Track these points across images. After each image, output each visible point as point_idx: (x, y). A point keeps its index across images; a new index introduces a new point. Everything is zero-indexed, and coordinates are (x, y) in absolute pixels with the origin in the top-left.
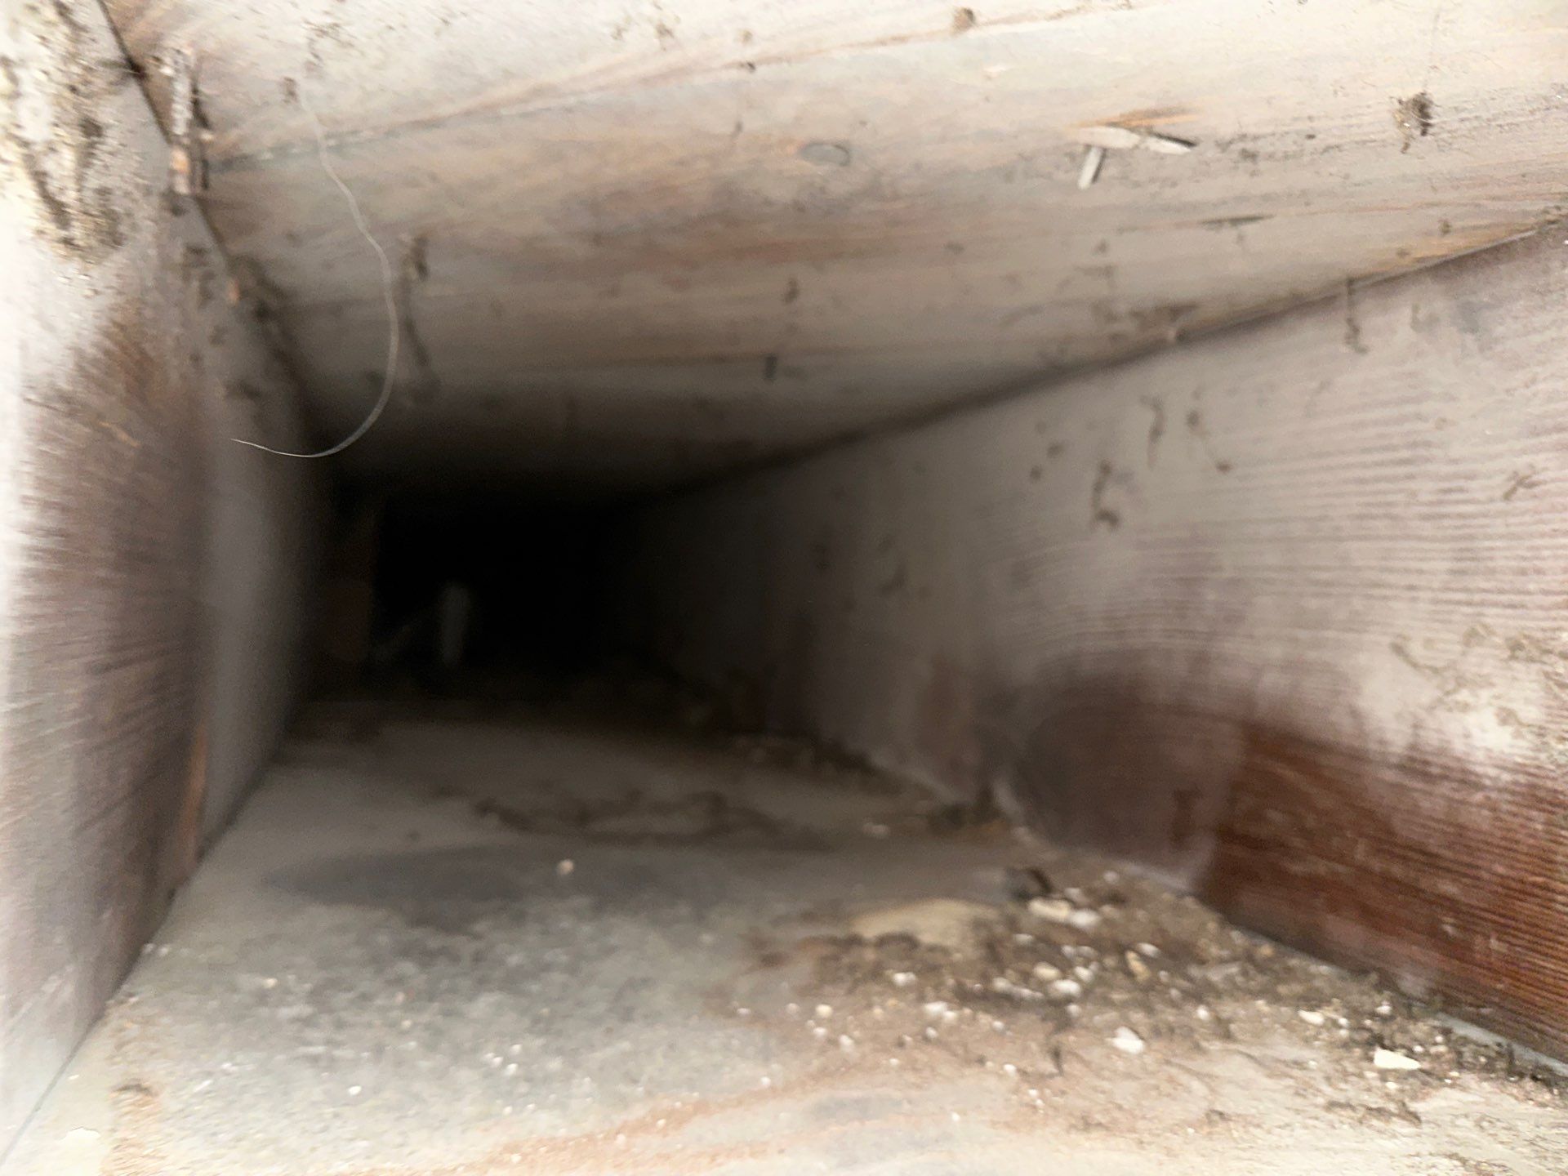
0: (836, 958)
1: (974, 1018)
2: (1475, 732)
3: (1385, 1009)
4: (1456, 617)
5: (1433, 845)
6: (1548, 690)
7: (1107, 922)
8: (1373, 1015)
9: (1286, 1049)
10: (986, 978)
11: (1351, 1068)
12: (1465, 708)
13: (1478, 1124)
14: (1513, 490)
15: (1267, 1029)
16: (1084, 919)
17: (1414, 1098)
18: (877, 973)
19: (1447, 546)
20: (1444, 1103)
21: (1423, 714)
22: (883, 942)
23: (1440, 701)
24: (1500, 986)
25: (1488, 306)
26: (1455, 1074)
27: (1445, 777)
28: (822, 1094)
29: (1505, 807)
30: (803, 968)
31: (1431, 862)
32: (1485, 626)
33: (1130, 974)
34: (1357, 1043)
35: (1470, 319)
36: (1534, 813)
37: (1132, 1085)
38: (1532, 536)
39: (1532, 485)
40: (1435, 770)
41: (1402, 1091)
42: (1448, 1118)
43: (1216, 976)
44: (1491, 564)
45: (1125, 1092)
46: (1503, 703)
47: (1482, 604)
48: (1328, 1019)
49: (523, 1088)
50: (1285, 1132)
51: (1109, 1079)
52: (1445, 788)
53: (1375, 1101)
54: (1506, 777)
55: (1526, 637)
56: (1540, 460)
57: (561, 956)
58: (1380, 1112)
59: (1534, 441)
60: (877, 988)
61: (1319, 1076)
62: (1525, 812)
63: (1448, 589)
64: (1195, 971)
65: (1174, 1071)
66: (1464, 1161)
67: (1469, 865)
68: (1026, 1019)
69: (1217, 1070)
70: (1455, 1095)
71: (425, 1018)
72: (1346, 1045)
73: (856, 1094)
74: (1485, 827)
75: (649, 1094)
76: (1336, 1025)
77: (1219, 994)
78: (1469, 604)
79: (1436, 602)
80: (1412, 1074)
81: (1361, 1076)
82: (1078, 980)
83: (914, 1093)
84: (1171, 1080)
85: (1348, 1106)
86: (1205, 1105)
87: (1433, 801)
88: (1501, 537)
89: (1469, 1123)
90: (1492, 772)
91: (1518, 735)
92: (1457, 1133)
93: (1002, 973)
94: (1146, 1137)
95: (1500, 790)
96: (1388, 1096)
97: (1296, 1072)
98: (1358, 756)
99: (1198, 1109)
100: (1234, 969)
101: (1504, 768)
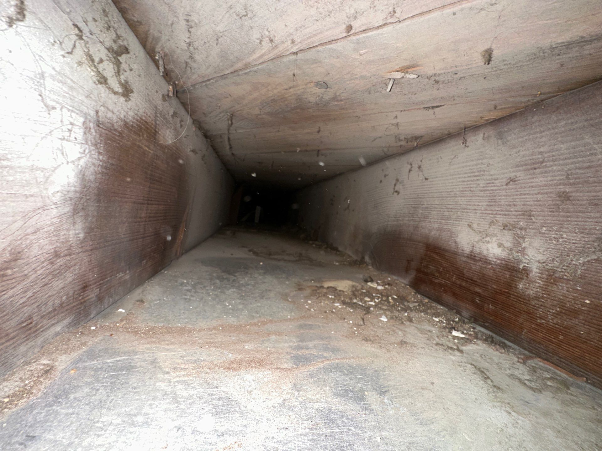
0: (316, 291)
1: (345, 308)
2: (491, 249)
3: (457, 320)
4: (488, 218)
5: (475, 278)
6: (514, 238)
7: (386, 289)
8: (453, 321)
9: (427, 327)
10: (351, 299)
11: (445, 335)
12: (488, 242)
13: (481, 356)
14: (509, 182)
15: (423, 321)
16: (380, 288)
17: (462, 345)
18: (325, 295)
19: (487, 198)
20: (471, 348)
21: (475, 243)
22: (328, 288)
23: (481, 240)
24: (492, 318)
25: (507, 132)
26: (475, 340)
27: (480, 260)
28: (302, 322)
29: (497, 270)
30: (308, 292)
31: (474, 282)
32: (496, 220)
33: (389, 302)
34: (448, 328)
35: (500, 136)
36: (506, 272)
37: (382, 331)
38: (513, 195)
39: (515, 181)
40: (477, 258)
41: (459, 343)
42: (472, 353)
43: (411, 305)
44: (500, 203)
45: (380, 332)
46: (500, 241)
47: (496, 214)
48: (440, 320)
49: (231, 311)
50: (423, 350)
51: (377, 328)
52: (480, 263)
53: (450, 345)
54: (499, 262)
55: (509, 223)
56: (518, 174)
57: (253, 282)
58: (451, 348)
59: (517, 169)
60: (324, 298)
61: (435, 335)
62: (504, 271)
63: (487, 210)
64: (406, 303)
65: (395, 328)
66: (475, 367)
67: (485, 285)
68: (359, 310)
69: (407, 330)
70: (475, 347)
71: (216, 293)
72: (445, 328)
73: (310, 323)
74: (491, 275)
75: (260, 317)
76: (442, 322)
77: (411, 311)
78: (492, 214)
79: (482, 213)
80: (462, 338)
81: (447, 337)
82: (375, 302)
83: (325, 325)
84: (394, 331)
85: (442, 345)
86: (401, 338)
87: (476, 267)
88: (504, 196)
89: (478, 355)
90: (495, 260)
91: (503, 250)
92: (475, 358)
93: (356, 298)
94: (383, 345)
95: (496, 265)
96: (454, 344)
97: (429, 333)
98: (455, 253)
99: (399, 339)
100: (417, 304)
101: (498, 259)
